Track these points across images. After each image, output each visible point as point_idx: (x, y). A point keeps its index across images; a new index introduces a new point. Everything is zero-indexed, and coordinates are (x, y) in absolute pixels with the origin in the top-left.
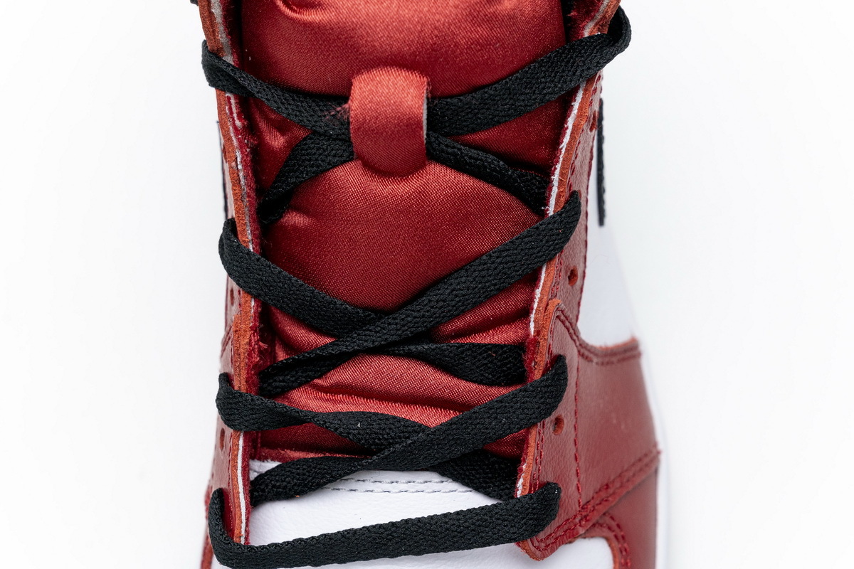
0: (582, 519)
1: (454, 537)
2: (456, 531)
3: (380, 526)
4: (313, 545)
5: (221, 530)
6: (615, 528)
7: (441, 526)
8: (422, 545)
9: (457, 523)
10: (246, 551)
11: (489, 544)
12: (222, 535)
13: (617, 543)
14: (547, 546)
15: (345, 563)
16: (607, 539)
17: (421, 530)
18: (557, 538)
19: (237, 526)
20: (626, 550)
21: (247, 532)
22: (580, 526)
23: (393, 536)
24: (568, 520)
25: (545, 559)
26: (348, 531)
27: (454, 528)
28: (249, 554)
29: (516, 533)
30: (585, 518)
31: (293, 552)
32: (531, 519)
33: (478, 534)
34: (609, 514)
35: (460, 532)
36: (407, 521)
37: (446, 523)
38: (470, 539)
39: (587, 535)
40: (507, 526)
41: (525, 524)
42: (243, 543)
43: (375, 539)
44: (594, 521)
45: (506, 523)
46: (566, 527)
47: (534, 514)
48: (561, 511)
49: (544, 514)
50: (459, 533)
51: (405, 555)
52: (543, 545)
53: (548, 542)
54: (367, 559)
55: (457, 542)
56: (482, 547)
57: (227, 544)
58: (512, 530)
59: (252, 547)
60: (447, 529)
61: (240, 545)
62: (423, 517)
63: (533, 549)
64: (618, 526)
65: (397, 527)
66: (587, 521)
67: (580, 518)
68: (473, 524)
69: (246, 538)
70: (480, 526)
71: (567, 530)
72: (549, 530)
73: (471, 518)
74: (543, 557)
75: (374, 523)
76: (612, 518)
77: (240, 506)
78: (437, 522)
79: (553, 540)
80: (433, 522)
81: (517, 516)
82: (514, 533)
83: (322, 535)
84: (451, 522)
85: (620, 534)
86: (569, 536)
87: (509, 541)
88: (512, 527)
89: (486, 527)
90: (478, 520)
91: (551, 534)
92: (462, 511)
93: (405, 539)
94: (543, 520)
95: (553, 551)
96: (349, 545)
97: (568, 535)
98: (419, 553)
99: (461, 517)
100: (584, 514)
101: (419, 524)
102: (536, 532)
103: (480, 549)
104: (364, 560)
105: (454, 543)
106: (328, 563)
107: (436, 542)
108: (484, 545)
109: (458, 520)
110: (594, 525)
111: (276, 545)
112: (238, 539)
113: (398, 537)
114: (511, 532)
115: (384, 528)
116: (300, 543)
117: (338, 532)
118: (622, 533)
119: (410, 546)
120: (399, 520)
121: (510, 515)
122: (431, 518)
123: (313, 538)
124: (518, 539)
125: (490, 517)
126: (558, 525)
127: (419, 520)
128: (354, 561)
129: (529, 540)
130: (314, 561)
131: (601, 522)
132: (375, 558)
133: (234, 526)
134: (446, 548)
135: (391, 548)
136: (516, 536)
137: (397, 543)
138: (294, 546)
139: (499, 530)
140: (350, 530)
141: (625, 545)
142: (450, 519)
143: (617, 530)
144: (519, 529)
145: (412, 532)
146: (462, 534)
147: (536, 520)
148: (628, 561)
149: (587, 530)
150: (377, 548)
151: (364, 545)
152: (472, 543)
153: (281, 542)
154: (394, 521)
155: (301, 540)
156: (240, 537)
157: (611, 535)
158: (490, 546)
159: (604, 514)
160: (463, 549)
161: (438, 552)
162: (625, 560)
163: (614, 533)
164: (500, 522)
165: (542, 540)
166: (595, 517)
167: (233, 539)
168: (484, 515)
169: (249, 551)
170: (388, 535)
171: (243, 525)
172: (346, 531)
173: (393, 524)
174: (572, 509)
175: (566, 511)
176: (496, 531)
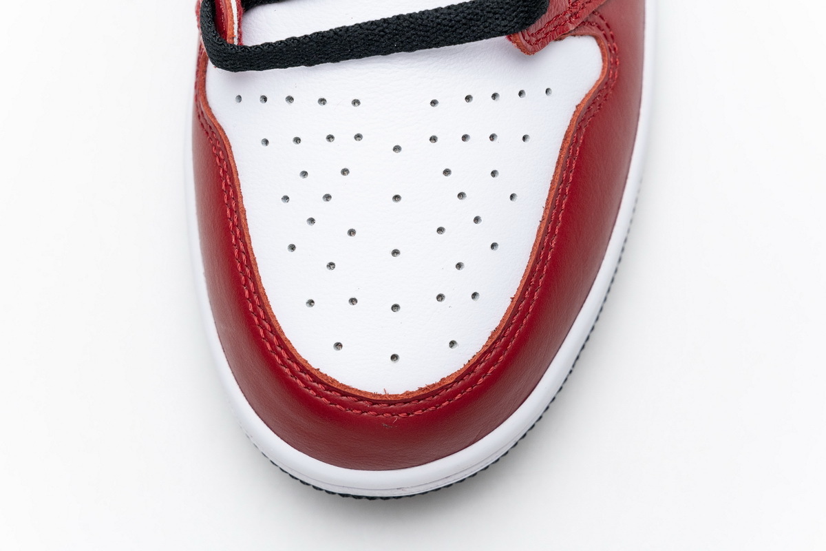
0: (571, 16)
1: (446, 31)
2: (448, 25)
3: (372, 23)
4: (306, 44)
5: (213, 32)
6: (605, 27)
7: (432, 21)
8: (414, 40)
9: (448, 17)
10: (240, 51)
11: (481, 38)
12: (215, 36)
13: (605, 41)
14: (538, 41)
15: (338, 62)
16: (596, 38)
17: (412, 25)
18: (547, 34)
19: (229, 27)
20: (615, 49)
21: (240, 33)
22: (570, 22)
23: (384, 32)
24: (558, 16)
25: (536, 53)
26: (340, 29)
27: (444, 22)
28: (243, 54)
29: (507, 25)
30: (575, 15)
31: (287, 51)
32: (522, 12)
33: (470, 28)
34: (598, 13)
35: (452, 27)
36: (398, 17)
37: (438, 17)
38: (461, 34)
39: (577, 32)
40: (498, 19)
41: (516, 16)
42: (236, 43)
43: (367, 36)
44: (583, 19)
45: (497, 16)
46: (556, 23)
47: (525, 7)
48: (551, 7)
49: (534, 7)
50: (450, 27)
51: (398, 51)
52: (534, 40)
53: (539, 36)
54: (360, 57)
55: (449, 36)
56: (473, 41)
57: (220, 45)
58: (504, 23)
59: (246, 47)
60: (438, 24)
61: (234, 46)
62: (415, 13)
63: (524, 42)
64: (607, 25)
65: (389, 23)
66: (576, 18)
67: (570, 15)
68: (465, 18)
69: (239, 39)
70: (471, 19)
71: (557, 26)
72: (539, 24)
73: (463, 12)
74: (534, 52)
75: (366, 20)
76: (601, 17)
77: (231, 7)
78: (428, 17)
79: (543, 35)
80: (425, 17)
81: (508, 9)
82: (505, 26)
83: (314, 34)
84: (443, 16)
85: (609, 33)
86: (559, 33)
87: (501, 34)
88: (503, 20)
89: (477, 21)
90: (469, 14)
91: (542, 29)
92: (453, 6)
93: (397, 35)
94: (534, 13)
95: (543, 45)
96: (341, 42)
97: (558, 31)
98: (411, 49)
99: (453, 11)
100: (574, 11)
101: (411, 19)
102: (527, 25)
103: (472, 43)
104: (357, 58)
105: (446, 38)
106: (322, 62)
107: (428, 37)
108: (476, 39)
109: (450, 14)
110: (583, 23)
111: (269, 45)
112: (231, 41)
113: (390, 33)
114: (502, 24)
115: (376, 24)
116: (293, 42)
117: (331, 30)
118: (611, 33)
119: (402, 42)
120: (391, 16)
121: (501, 8)
122: (422, 13)
123: (306, 36)
124: (509, 32)
125: (482, 10)
126: (548, 20)
127: (410, 15)
128: (348, 59)
129: (520, 33)
130: (307, 60)
131: (590, 20)
132: (368, 56)
133: (226, 27)
134: (438, 43)
135: (383, 45)
136: (507, 29)
137: (389, 39)
138: (287, 45)
139: (490, 23)
140: (342, 27)
141: (614, 44)
142: (442, 14)
143: (607, 30)
144: (510, 21)
145: (404, 27)
146: (454, 29)
147: (527, 12)
148: (617, 60)
149: (577, 27)
150: (369, 45)
151: (357, 42)
152: (464, 37)
153: (274, 41)
154: (386, 17)
155: (294, 38)
156: (233, 38)
157: (600, 34)
158: (481, 39)
159: (594, 12)
160: (455, 44)
161: (430, 48)
162: (614, 59)
163: (603, 32)
164: (491, 15)
165: (532, 35)
166: (585, 15)
167: (226, 39)
168: (475, 9)
169: (243, 51)
170: (380, 31)
171: (236, 26)
172: (338, 28)
173: (385, 20)
174: (562, 4)
175: (556, 7)
176: (487, 24)
